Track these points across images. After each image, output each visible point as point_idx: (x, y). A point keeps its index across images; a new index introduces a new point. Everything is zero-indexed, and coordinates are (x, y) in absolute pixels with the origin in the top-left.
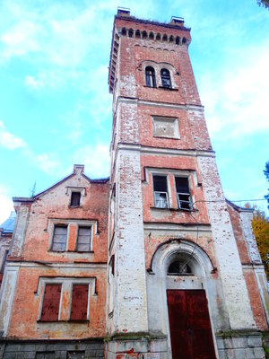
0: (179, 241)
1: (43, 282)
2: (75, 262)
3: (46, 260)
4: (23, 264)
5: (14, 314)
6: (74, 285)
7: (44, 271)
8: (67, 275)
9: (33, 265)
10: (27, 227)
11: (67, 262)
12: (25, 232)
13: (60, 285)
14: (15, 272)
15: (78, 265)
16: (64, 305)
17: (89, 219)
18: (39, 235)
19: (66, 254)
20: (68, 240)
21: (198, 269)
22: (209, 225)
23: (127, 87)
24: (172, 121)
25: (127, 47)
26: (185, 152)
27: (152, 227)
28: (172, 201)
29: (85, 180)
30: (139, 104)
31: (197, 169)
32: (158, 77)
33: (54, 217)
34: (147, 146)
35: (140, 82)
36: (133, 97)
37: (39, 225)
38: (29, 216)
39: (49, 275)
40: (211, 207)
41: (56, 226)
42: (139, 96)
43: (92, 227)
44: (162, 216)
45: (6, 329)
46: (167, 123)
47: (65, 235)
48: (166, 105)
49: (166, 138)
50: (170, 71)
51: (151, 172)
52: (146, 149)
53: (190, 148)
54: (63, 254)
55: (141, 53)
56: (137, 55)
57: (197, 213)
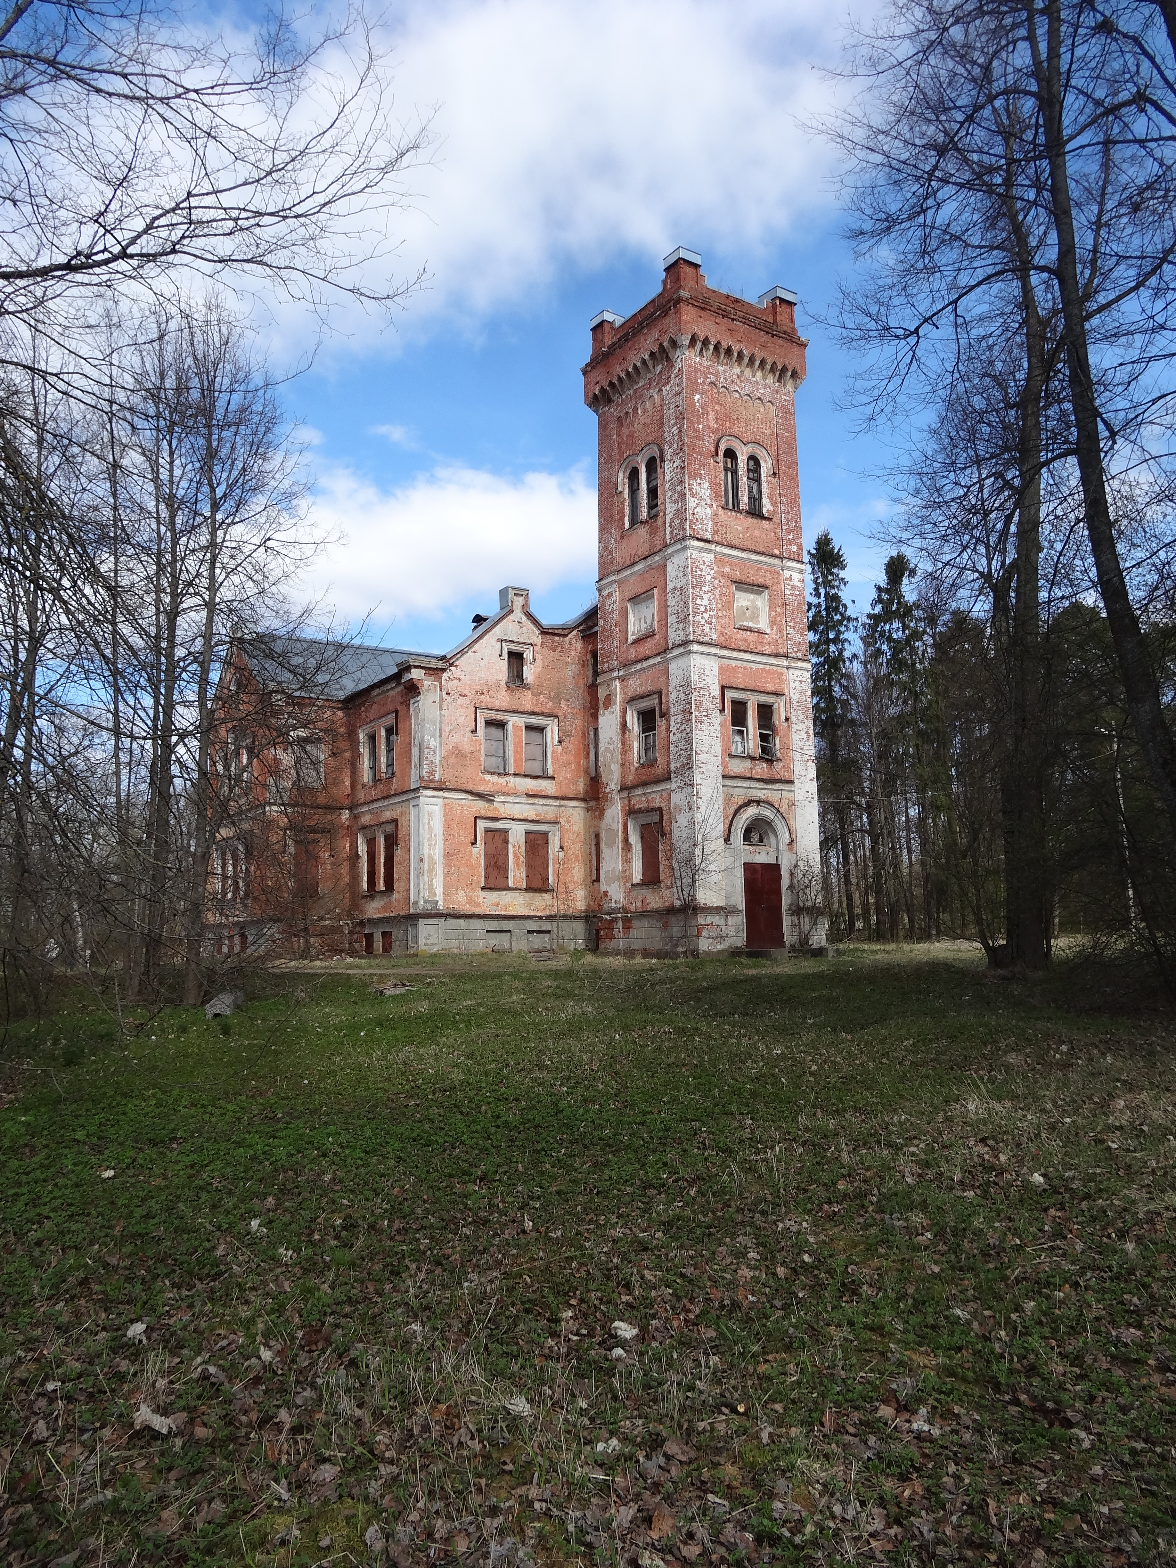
0: (758, 802)
1: (481, 825)
2: (528, 795)
3: (481, 789)
4: (447, 794)
5: (447, 875)
6: (528, 833)
7: (481, 806)
8: (516, 816)
9: (463, 796)
10: (441, 722)
11: (514, 794)
12: (440, 736)
13: (506, 831)
14: (436, 808)
15: (532, 800)
16: (517, 864)
17: (543, 715)
18: (462, 739)
19: (512, 779)
20: (510, 753)
21: (773, 839)
22: (792, 782)
23: (698, 509)
24: (759, 593)
25: (696, 391)
26: (773, 661)
27: (729, 782)
28: (753, 745)
29: (532, 626)
30: (716, 553)
31: (786, 692)
32: (743, 481)
33: (484, 705)
34: (725, 648)
35: (716, 495)
36: (708, 536)
37: (461, 720)
38: (442, 700)
39: (489, 815)
40: (797, 756)
41: (489, 723)
42: (715, 532)
43: (549, 729)
44: (739, 767)
45: (439, 897)
46: (752, 596)
47: (504, 741)
48: (754, 557)
49: (750, 630)
50: (762, 464)
51: (730, 695)
52: (725, 653)
53: (781, 651)
54: (507, 778)
55: (717, 407)
56: (712, 416)
57: (781, 764)
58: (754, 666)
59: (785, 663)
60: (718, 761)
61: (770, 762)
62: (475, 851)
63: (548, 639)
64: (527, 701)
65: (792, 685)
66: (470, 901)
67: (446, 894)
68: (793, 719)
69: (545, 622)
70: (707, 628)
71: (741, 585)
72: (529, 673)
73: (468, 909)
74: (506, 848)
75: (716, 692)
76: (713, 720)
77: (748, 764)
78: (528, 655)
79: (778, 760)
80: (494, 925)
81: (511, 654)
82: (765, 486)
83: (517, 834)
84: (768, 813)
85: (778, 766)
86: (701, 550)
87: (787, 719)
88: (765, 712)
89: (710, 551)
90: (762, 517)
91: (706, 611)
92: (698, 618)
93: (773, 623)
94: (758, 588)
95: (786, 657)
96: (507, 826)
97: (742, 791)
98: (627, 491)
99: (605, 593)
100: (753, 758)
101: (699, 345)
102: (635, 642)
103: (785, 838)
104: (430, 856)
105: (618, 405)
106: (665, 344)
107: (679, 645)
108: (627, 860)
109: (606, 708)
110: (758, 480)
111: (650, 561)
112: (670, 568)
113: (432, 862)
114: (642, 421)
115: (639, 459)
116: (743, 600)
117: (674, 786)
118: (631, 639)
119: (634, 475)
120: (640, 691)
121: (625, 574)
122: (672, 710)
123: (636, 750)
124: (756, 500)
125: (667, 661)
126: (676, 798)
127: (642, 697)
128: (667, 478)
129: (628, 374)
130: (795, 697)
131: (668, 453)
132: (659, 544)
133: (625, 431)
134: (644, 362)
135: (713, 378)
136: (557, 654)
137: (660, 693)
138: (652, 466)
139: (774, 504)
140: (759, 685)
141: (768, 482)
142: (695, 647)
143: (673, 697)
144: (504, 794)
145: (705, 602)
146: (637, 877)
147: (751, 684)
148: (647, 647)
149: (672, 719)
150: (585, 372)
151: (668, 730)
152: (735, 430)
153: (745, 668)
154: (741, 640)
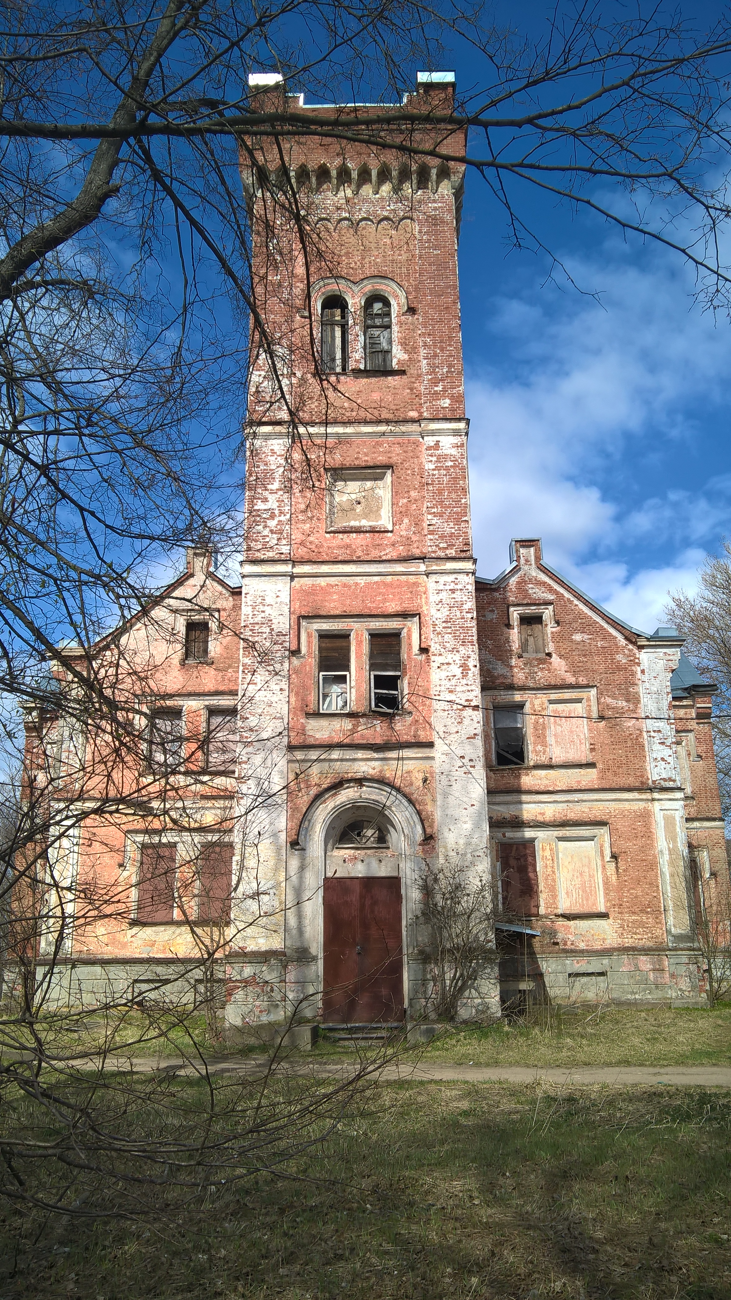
0: (360, 782)
1: (135, 841)
6: (203, 846)
8: (186, 826)
13: (171, 846)
17: (231, 692)
19: (182, 779)
20: (184, 746)
21: (395, 837)
23: (266, 384)
24: (377, 478)
25: (273, 236)
26: (399, 568)
28: (360, 696)
30: (295, 437)
31: (423, 610)
32: (354, 332)
34: (306, 562)
35: (303, 360)
36: (282, 416)
39: (147, 827)
40: (440, 704)
42: (299, 409)
46: (365, 484)
48: (367, 429)
51: (312, 627)
52: (305, 569)
53: (415, 552)
56: (299, 261)
57: (409, 719)
58: (361, 581)
59: (422, 567)
60: (283, 725)
61: (388, 718)
62: (124, 874)
64: (208, 679)
65: (434, 598)
66: (113, 940)
67: (79, 933)
68: (434, 648)
70: (274, 540)
71: (343, 472)
72: (214, 644)
73: (109, 952)
74: (171, 865)
75: (285, 624)
76: (278, 667)
77: (347, 724)
78: (213, 623)
79: (407, 713)
81: (189, 625)
82: (396, 331)
83: (188, 848)
84: (380, 797)
86: (268, 437)
87: (424, 650)
88: (384, 644)
89: (282, 436)
90: (387, 373)
91: (272, 517)
92: (259, 528)
93: (401, 514)
94: (373, 471)
95: (423, 558)
96: (174, 840)
97: (328, 767)
101: (273, 178)
103: (413, 832)
110: (384, 325)
116: (349, 491)
124: (380, 352)
130: (441, 615)
135: (303, 213)
139: (411, 351)
140: (372, 606)
141: (400, 323)
142: (247, 569)
145: (272, 505)
147: (356, 607)
152: (341, 269)
153: (345, 585)
154: (339, 547)
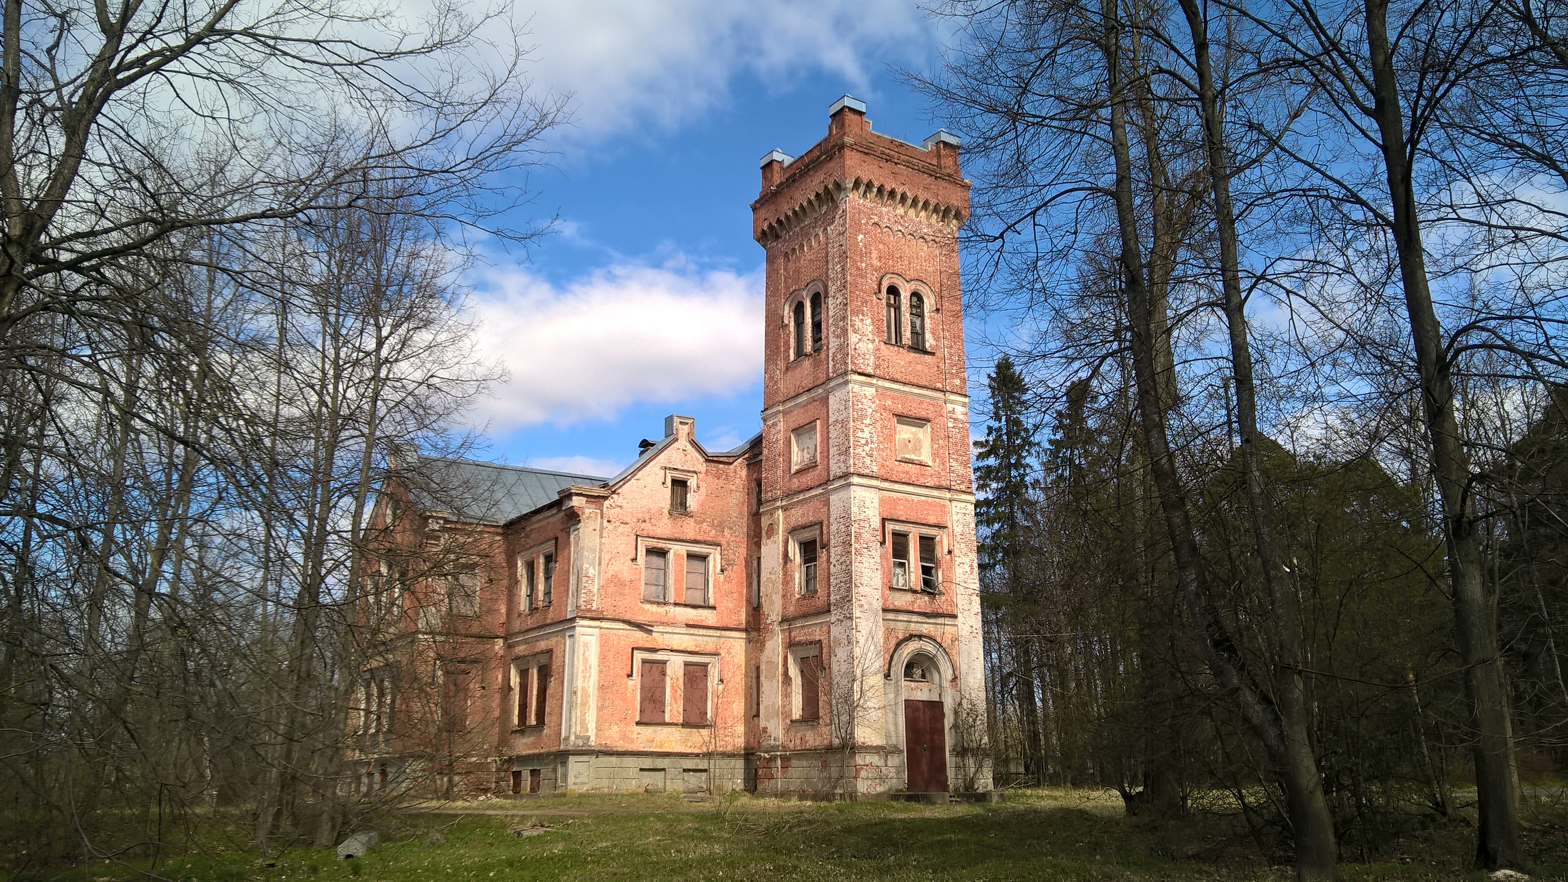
0: (920, 637)
1: (639, 656)
2: (688, 626)
3: (640, 618)
4: (604, 624)
5: (600, 709)
6: (687, 664)
7: (639, 637)
8: (675, 647)
9: (621, 625)
10: (601, 550)
11: (673, 624)
12: (600, 564)
13: (664, 662)
14: (593, 639)
15: (692, 631)
16: (674, 697)
17: (705, 543)
18: (623, 568)
19: (671, 609)
20: (671, 582)
21: (936, 676)
22: (954, 617)
23: (860, 344)
24: (921, 426)
25: (860, 231)
26: (936, 493)
27: (891, 616)
28: (915, 578)
29: (697, 454)
30: (877, 387)
31: (949, 524)
32: (906, 317)
33: (645, 533)
34: (886, 480)
35: (879, 330)
36: (870, 370)
37: (622, 548)
38: (602, 529)
39: (647, 645)
40: (960, 590)
41: (650, 551)
42: (877, 367)
43: (711, 558)
44: (902, 600)
45: (592, 733)
46: (914, 429)
47: (665, 570)
48: (916, 391)
49: (912, 462)
50: (926, 300)
51: (890, 527)
52: (886, 485)
53: (944, 483)
54: (667, 608)
55: (881, 246)
56: (875, 255)
57: (943, 598)
58: (915, 498)
59: (948, 495)
60: (877, 594)
61: (932, 595)
62: (631, 683)
63: (713, 467)
64: (689, 529)
65: (955, 518)
66: (624, 737)
67: (599, 729)
68: (956, 551)
69: (710, 450)
70: (868, 461)
71: (903, 418)
72: (693, 500)
73: (621, 746)
74: (664, 681)
75: (876, 523)
76: (874, 553)
77: (909, 597)
78: (692, 482)
79: (941, 593)
80: (647, 763)
81: (675, 482)
82: (927, 321)
83: (676, 665)
84: (929, 647)
85: (940, 600)
86: (863, 384)
87: (950, 552)
88: (927, 544)
89: (871, 385)
90: (925, 352)
91: (867, 444)
92: (859, 451)
93: (935, 455)
94: (920, 421)
95: (949, 489)
96: (665, 658)
97: (903, 625)
98: (792, 324)
99: (770, 423)
100: (915, 592)
101: (862, 189)
102: (798, 472)
103: (948, 674)
104: (583, 689)
105: (785, 241)
106: (830, 186)
107: (840, 477)
108: (787, 695)
109: (769, 538)
110: (921, 316)
111: (813, 394)
112: (832, 400)
113: (586, 695)
114: (808, 257)
115: (804, 293)
116: (905, 432)
117: (833, 619)
118: (794, 469)
119: (799, 310)
120: (802, 521)
121: (789, 405)
122: (832, 542)
123: (797, 581)
124: (918, 334)
125: (827, 493)
126: (835, 631)
127: (804, 527)
128: (831, 313)
129: (795, 212)
130: (958, 529)
131: (832, 289)
132: (822, 377)
133: (791, 265)
134: (810, 202)
135: (876, 219)
136: (721, 482)
137: (821, 523)
138: (816, 301)
139: (937, 339)
140: (921, 518)
141: (931, 318)
142: (855, 480)
143: (833, 528)
144: (663, 624)
145: (866, 435)
146: (797, 712)
147: (912, 516)
148: (809, 479)
149: (832, 550)
150: (754, 209)
151: (828, 562)
152: (898, 268)
153: (906, 500)
154: (903, 472)
